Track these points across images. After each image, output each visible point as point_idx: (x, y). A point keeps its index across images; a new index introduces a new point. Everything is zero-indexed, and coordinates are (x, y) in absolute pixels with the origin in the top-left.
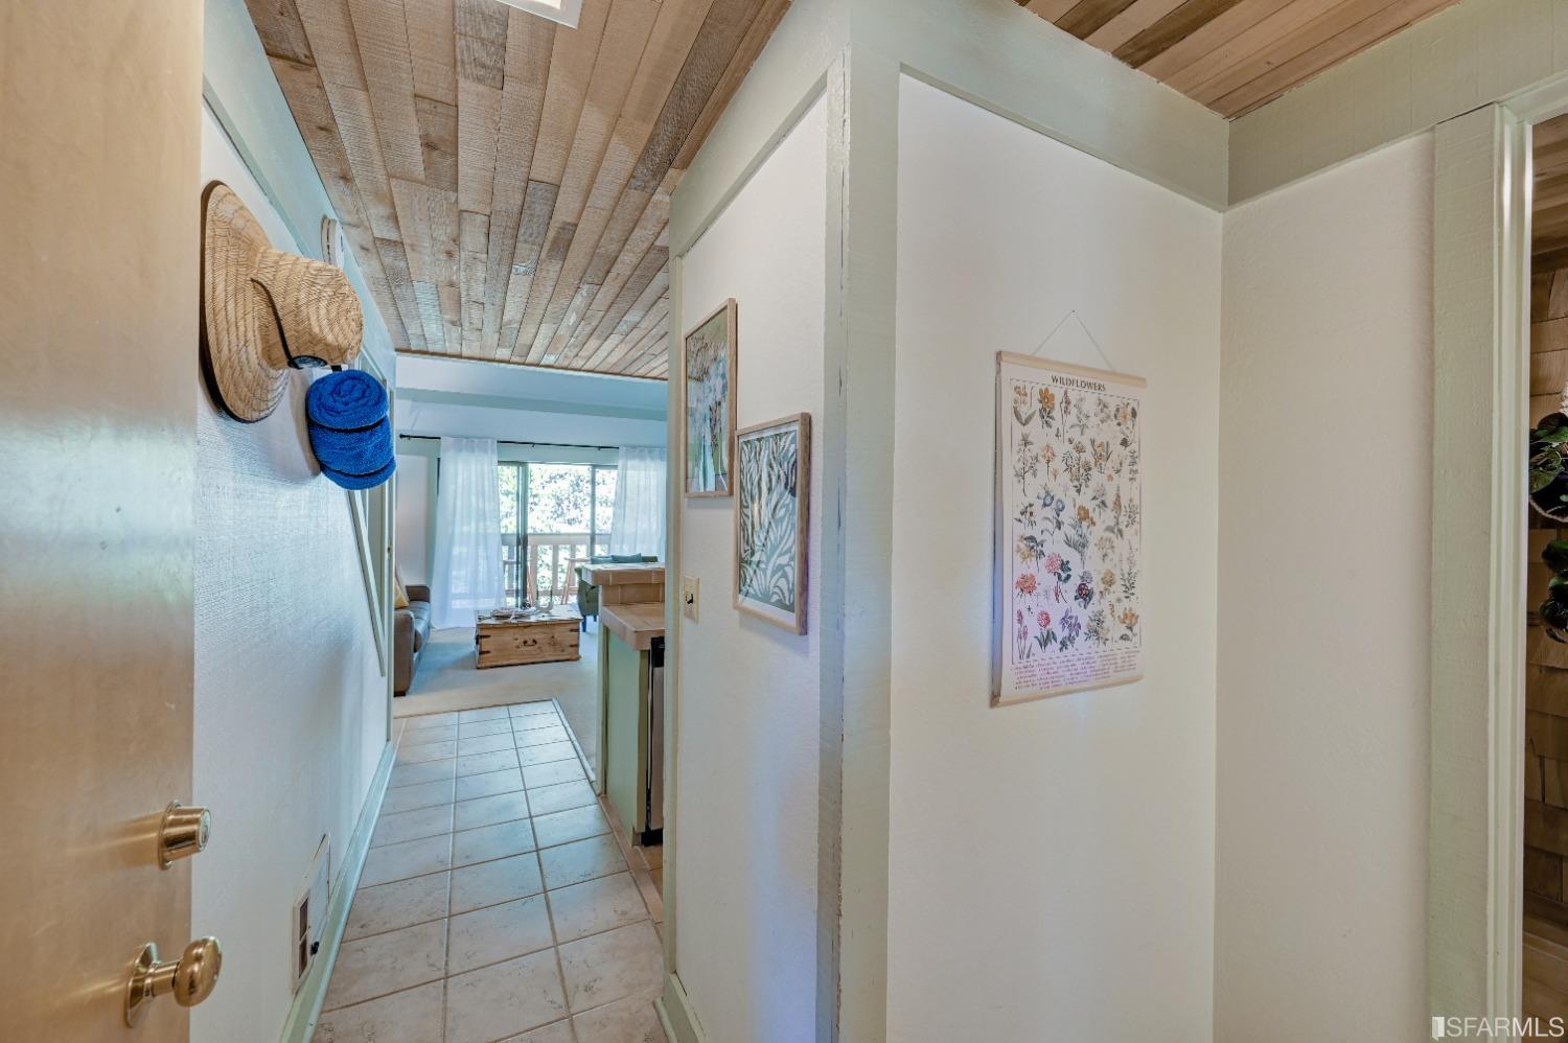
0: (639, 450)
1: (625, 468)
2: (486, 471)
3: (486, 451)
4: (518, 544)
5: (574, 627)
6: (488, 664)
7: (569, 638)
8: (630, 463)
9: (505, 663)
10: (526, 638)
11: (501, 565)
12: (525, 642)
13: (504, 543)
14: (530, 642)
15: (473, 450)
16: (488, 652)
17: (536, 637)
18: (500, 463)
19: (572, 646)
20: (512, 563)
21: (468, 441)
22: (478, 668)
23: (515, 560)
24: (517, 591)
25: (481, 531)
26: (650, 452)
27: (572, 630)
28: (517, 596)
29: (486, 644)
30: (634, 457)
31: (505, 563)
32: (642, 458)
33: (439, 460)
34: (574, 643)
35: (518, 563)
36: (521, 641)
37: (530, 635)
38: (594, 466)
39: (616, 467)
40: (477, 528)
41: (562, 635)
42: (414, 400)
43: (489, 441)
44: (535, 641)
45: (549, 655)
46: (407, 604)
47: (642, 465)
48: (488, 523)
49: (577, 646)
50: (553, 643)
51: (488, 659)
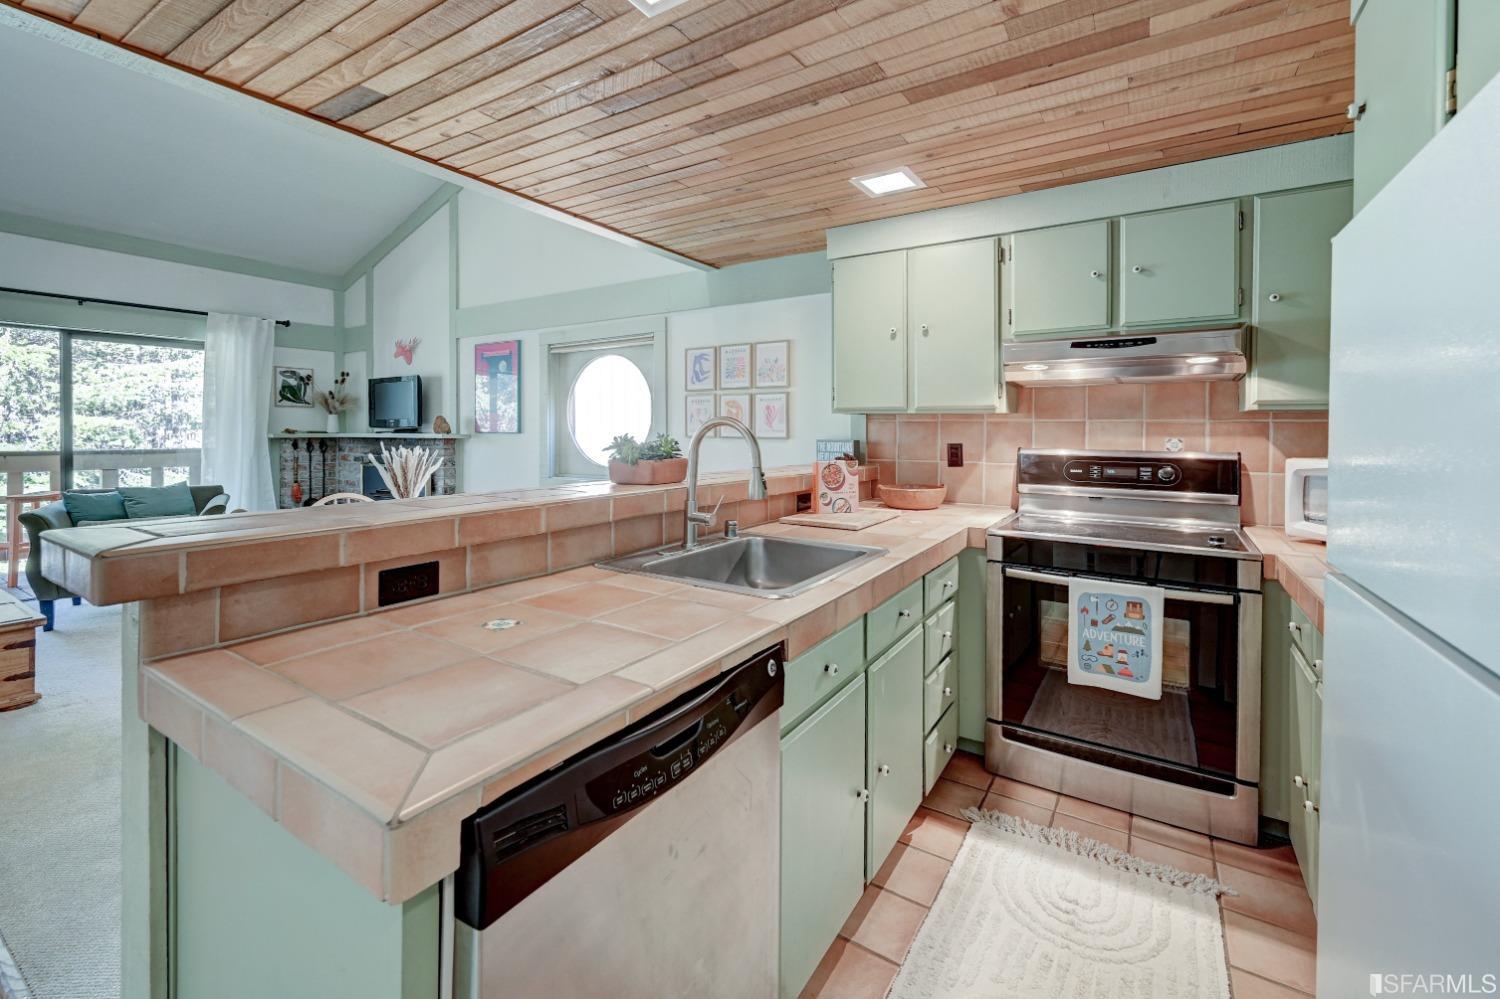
1: (215, 347)
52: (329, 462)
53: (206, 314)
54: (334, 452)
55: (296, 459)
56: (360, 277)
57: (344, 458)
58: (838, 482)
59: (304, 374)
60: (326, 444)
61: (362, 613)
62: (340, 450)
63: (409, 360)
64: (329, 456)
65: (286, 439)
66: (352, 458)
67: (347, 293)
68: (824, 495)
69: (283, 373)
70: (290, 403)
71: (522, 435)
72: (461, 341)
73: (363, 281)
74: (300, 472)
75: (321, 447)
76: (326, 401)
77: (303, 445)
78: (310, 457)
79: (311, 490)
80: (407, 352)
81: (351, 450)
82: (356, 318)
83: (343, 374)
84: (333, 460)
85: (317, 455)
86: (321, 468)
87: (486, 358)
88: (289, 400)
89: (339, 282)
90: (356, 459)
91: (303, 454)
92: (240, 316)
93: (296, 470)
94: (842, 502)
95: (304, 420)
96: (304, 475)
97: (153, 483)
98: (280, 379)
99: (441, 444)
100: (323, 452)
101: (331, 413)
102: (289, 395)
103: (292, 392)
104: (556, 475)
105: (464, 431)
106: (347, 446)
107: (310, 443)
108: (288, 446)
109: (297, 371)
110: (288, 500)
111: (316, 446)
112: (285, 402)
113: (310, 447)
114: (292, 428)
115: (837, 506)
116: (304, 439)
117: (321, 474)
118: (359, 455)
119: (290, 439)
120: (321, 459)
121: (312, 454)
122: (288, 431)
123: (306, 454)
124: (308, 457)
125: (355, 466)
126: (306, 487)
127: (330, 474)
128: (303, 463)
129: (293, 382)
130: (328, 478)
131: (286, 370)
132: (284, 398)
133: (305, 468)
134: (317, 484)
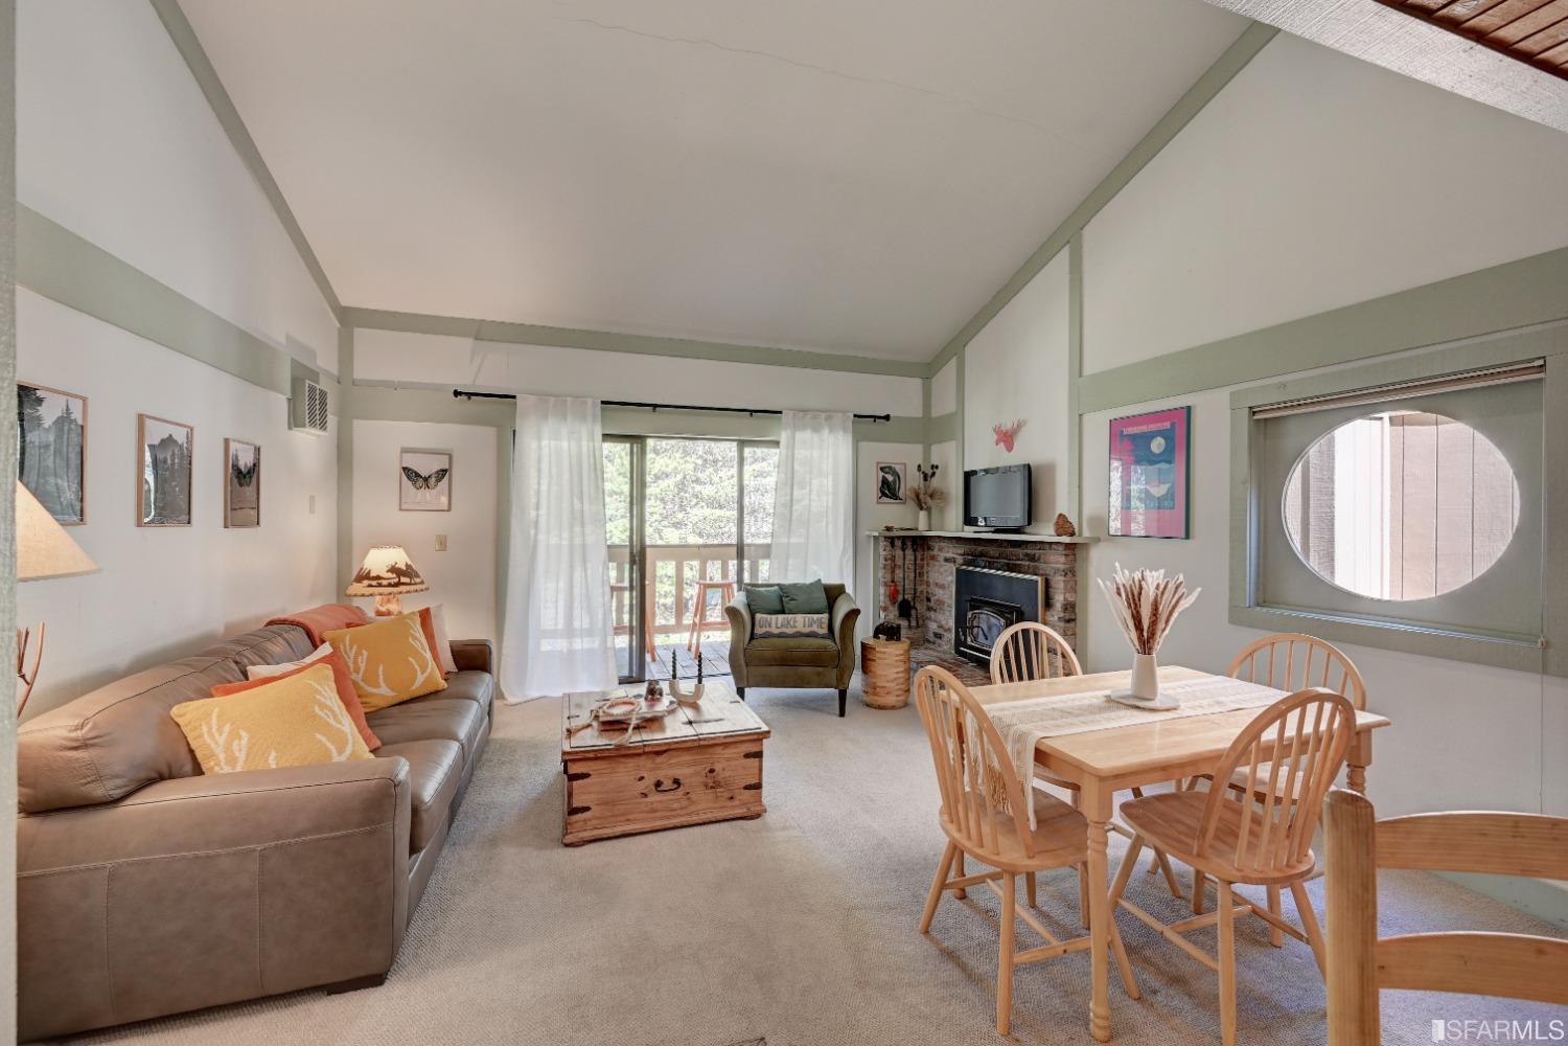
0: (813, 416)
1: (792, 446)
2: (585, 450)
3: (583, 418)
4: (632, 562)
5: (752, 748)
6: (586, 835)
7: (741, 771)
8: (801, 436)
9: (618, 830)
10: (661, 775)
11: (608, 590)
12: (658, 784)
13: (611, 558)
14: (667, 784)
15: (564, 417)
16: (587, 809)
17: (678, 772)
18: (607, 437)
19: (747, 787)
20: (622, 589)
21: (557, 402)
22: (567, 845)
23: (626, 584)
24: (631, 627)
25: (578, 541)
26: (828, 418)
27: (747, 756)
28: (631, 634)
29: (584, 794)
30: (804, 428)
31: (613, 589)
32: (816, 429)
33: (514, 431)
34: (754, 781)
35: (631, 588)
36: (649, 781)
37: (668, 769)
38: (742, 444)
39: (776, 444)
40: (571, 539)
41: (730, 766)
42: (476, 339)
43: (590, 401)
44: (677, 782)
45: (705, 804)
46: (443, 684)
47: (816, 437)
48: (588, 529)
49: (758, 786)
50: (713, 782)
51: (583, 826)
52: (919, 562)
53: (780, 412)
54: (924, 551)
55: (893, 558)
56: (950, 359)
57: (933, 558)
59: (897, 469)
60: (917, 543)
62: (929, 549)
63: (1010, 448)
64: (919, 556)
65: (886, 537)
66: (942, 559)
67: (933, 380)
69: (882, 469)
70: (888, 500)
71: (1188, 541)
72: (1086, 418)
73: (953, 362)
74: (896, 571)
75: (913, 546)
76: (917, 496)
77: (898, 543)
78: (904, 557)
79: (904, 590)
80: (1007, 438)
81: (940, 550)
82: (944, 405)
83: (933, 467)
84: (922, 560)
85: (909, 552)
86: (913, 567)
87: (1127, 435)
88: (887, 496)
89: (927, 370)
90: (946, 560)
91: (898, 554)
93: (894, 567)
95: (898, 516)
96: (899, 574)
98: (881, 474)
99: (1061, 548)
100: (915, 551)
101: (921, 509)
102: (887, 492)
103: (888, 490)
104: (1258, 605)
105: (1086, 533)
106: (936, 545)
107: (904, 539)
108: (888, 544)
109: (893, 466)
110: (886, 601)
111: (909, 545)
112: (885, 499)
113: (904, 546)
114: (890, 526)
116: (899, 537)
117: (913, 575)
118: (949, 555)
119: (890, 537)
120: (913, 558)
121: (906, 554)
122: (888, 529)
123: (901, 553)
124: (902, 556)
125: (946, 568)
126: (901, 587)
127: (920, 574)
128: (899, 562)
129: (890, 478)
130: (918, 578)
131: (883, 465)
132: (884, 494)
133: (900, 567)
134: (909, 585)
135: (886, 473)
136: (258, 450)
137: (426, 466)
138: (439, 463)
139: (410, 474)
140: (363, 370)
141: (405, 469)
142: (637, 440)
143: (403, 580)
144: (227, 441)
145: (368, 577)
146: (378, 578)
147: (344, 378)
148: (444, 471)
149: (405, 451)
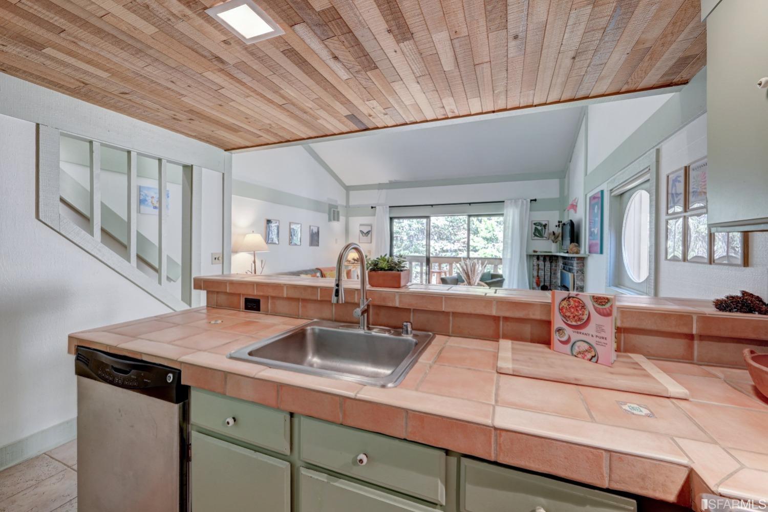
38: (470, 216)
52: (553, 267)
54: (556, 263)
55: (538, 265)
58: (580, 319)
59: (544, 223)
60: (552, 259)
61: (241, 310)
63: (576, 211)
64: (554, 264)
65: (534, 255)
67: (565, 179)
68: (559, 330)
69: (535, 224)
70: (539, 238)
71: (602, 255)
74: (540, 271)
75: (550, 260)
77: (542, 258)
78: (545, 264)
79: (544, 280)
80: (574, 206)
83: (559, 222)
84: (556, 266)
85: (548, 264)
86: (550, 270)
87: (592, 204)
88: (537, 236)
91: (541, 263)
92: (515, 201)
93: (538, 269)
94: (585, 346)
95: (546, 246)
96: (541, 273)
97: (494, 271)
98: (534, 226)
100: (551, 262)
101: (553, 242)
102: (538, 234)
103: (539, 230)
104: (615, 285)
107: (545, 257)
108: (535, 259)
109: (541, 222)
110: (535, 285)
111: (548, 259)
112: (536, 238)
113: (544, 261)
114: (536, 250)
115: (576, 349)
116: (542, 256)
117: (549, 274)
119: (536, 255)
120: (550, 266)
121: (546, 263)
122: (535, 251)
123: (543, 263)
124: (543, 265)
126: (542, 279)
127: (554, 273)
128: (542, 267)
129: (539, 228)
130: (553, 275)
131: (535, 222)
132: (535, 235)
133: (542, 270)
134: (548, 278)
135: (538, 225)
136: (318, 228)
137: (365, 230)
138: (368, 229)
139: (362, 232)
140: (352, 203)
141: (361, 231)
142: (428, 217)
143: (356, 262)
144: (310, 226)
145: (348, 261)
146: (350, 261)
147: (347, 206)
148: (369, 231)
149: (361, 225)
